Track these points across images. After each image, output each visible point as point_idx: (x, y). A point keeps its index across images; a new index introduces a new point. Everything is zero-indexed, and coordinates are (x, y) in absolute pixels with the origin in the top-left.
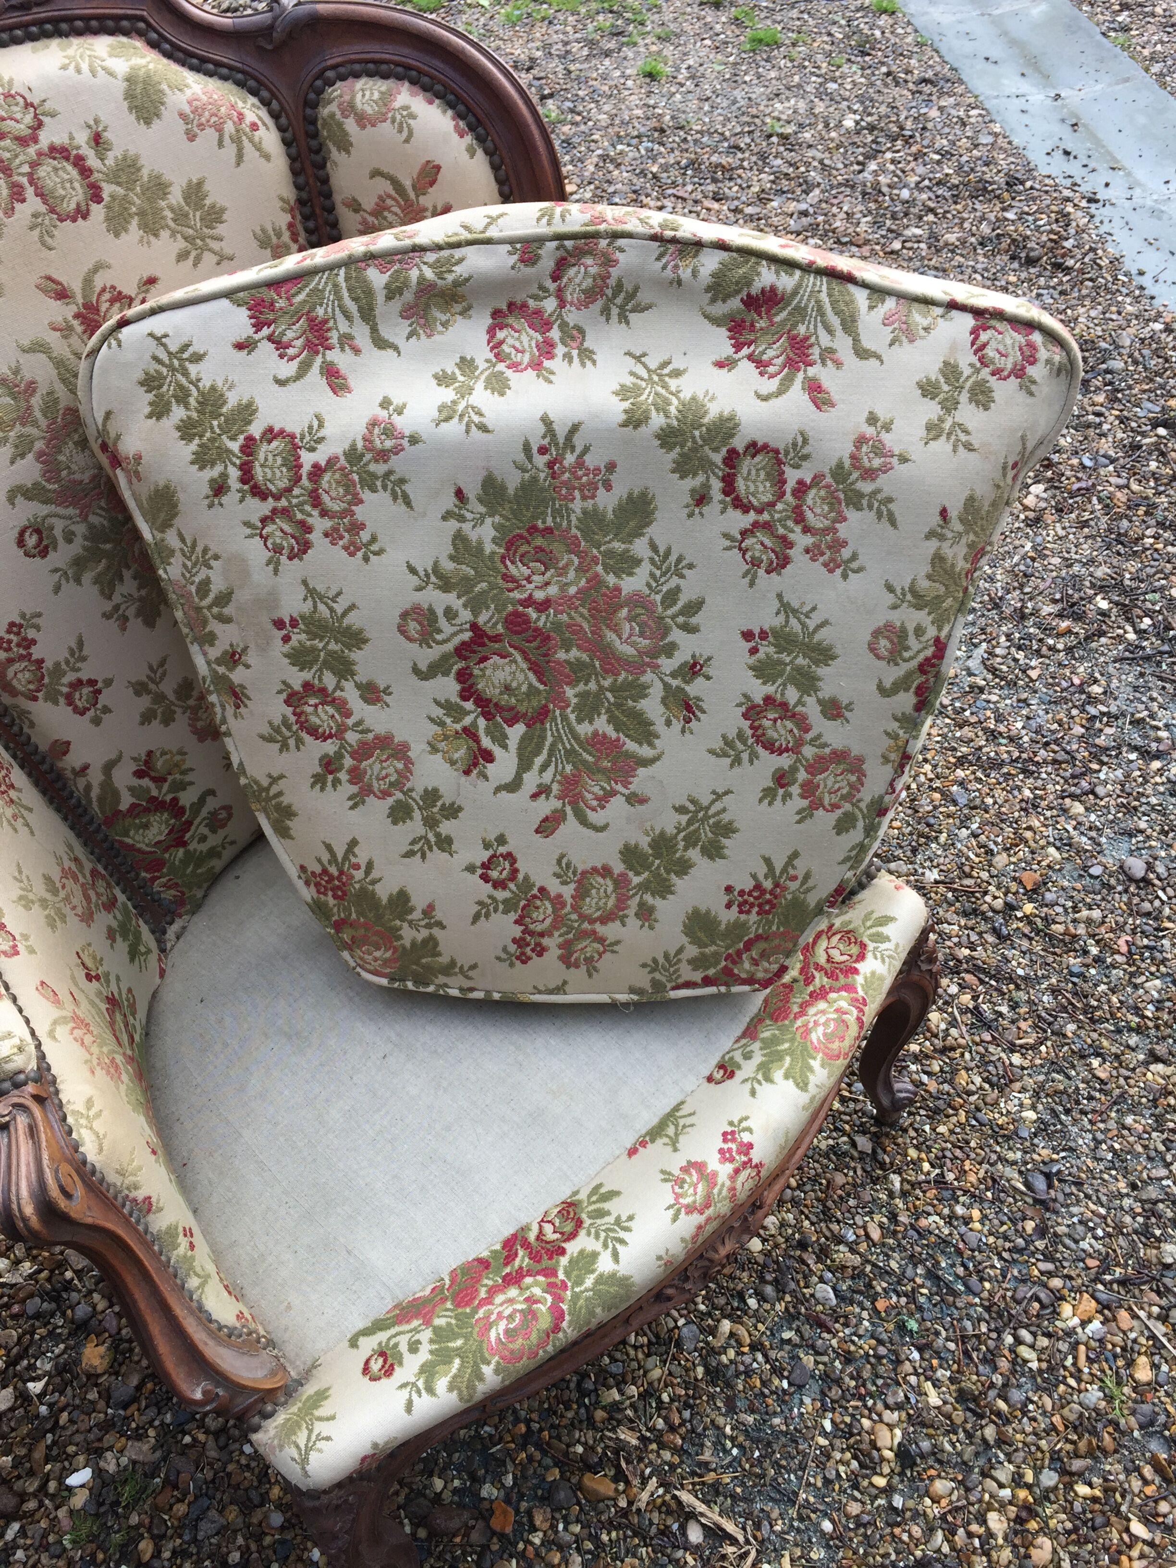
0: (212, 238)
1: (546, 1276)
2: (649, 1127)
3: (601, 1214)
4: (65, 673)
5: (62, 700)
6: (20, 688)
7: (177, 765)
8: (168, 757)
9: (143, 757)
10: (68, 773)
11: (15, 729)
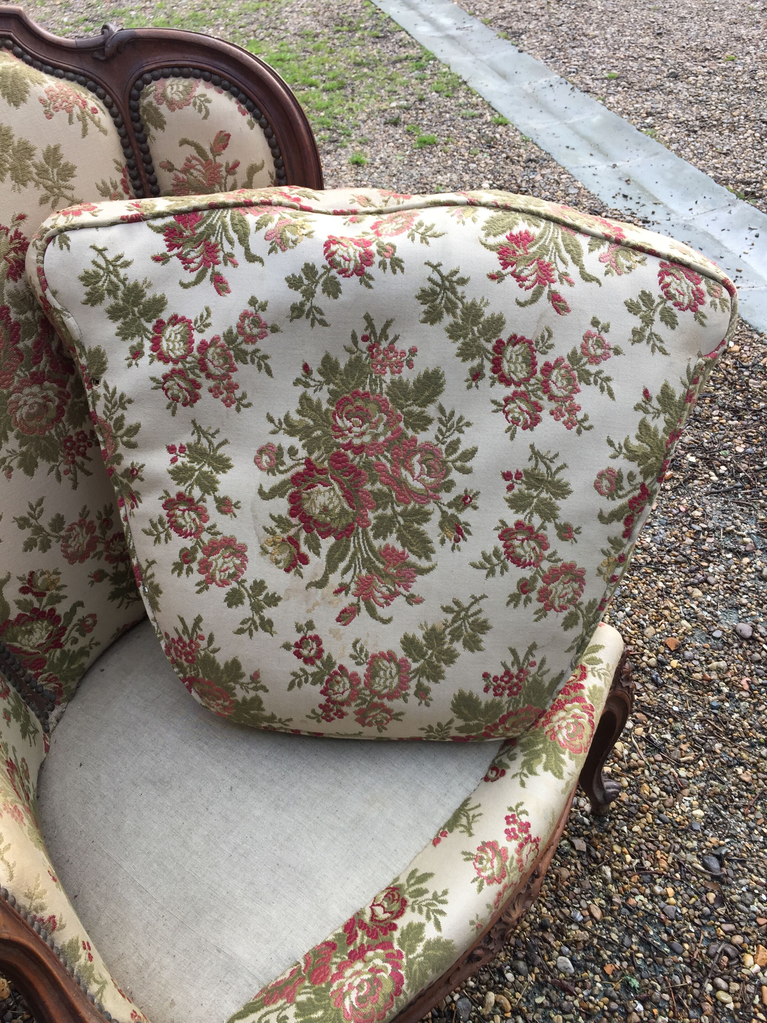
0: (66, 187)
1: (384, 948)
2: (445, 821)
3: (421, 892)
7: (53, 583)
8: (46, 576)
9: (27, 577)
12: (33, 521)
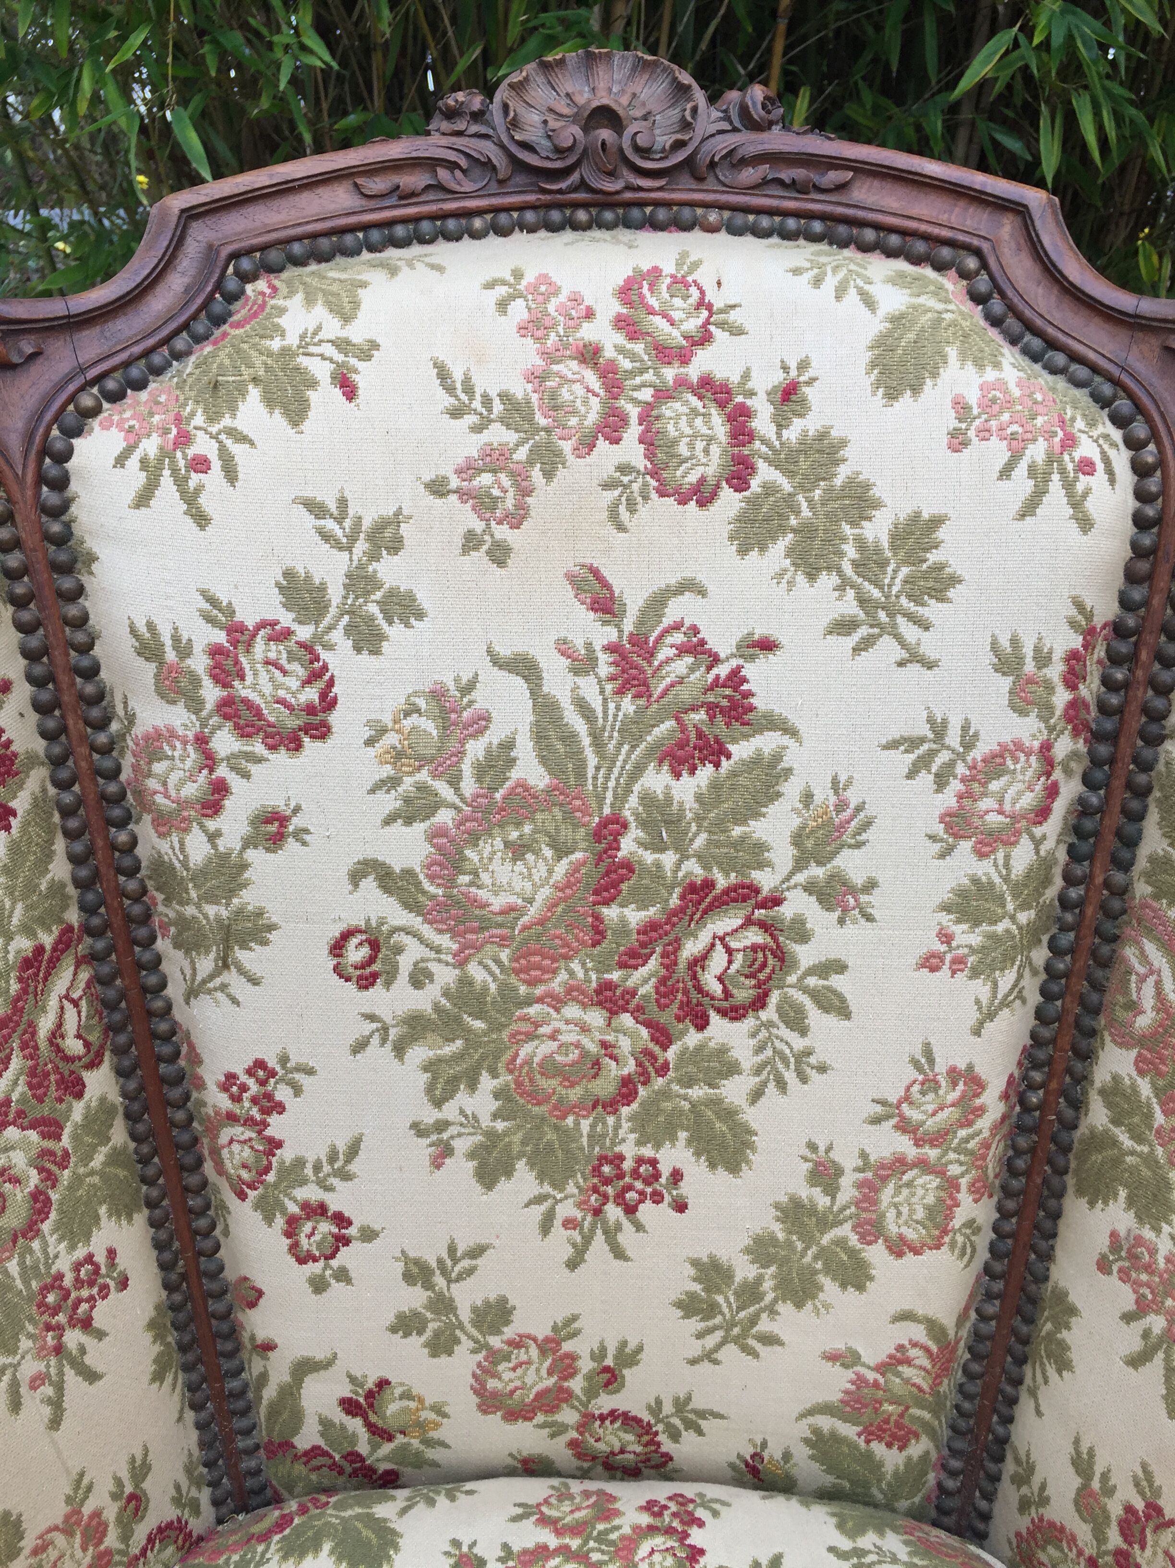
0: (911, 618)
4: (304, 1182)
5: (280, 1222)
6: (228, 1165)
7: (422, 1426)
8: (413, 1405)
9: (370, 1384)
10: (245, 1337)
11: (202, 1223)
12: (439, 1281)
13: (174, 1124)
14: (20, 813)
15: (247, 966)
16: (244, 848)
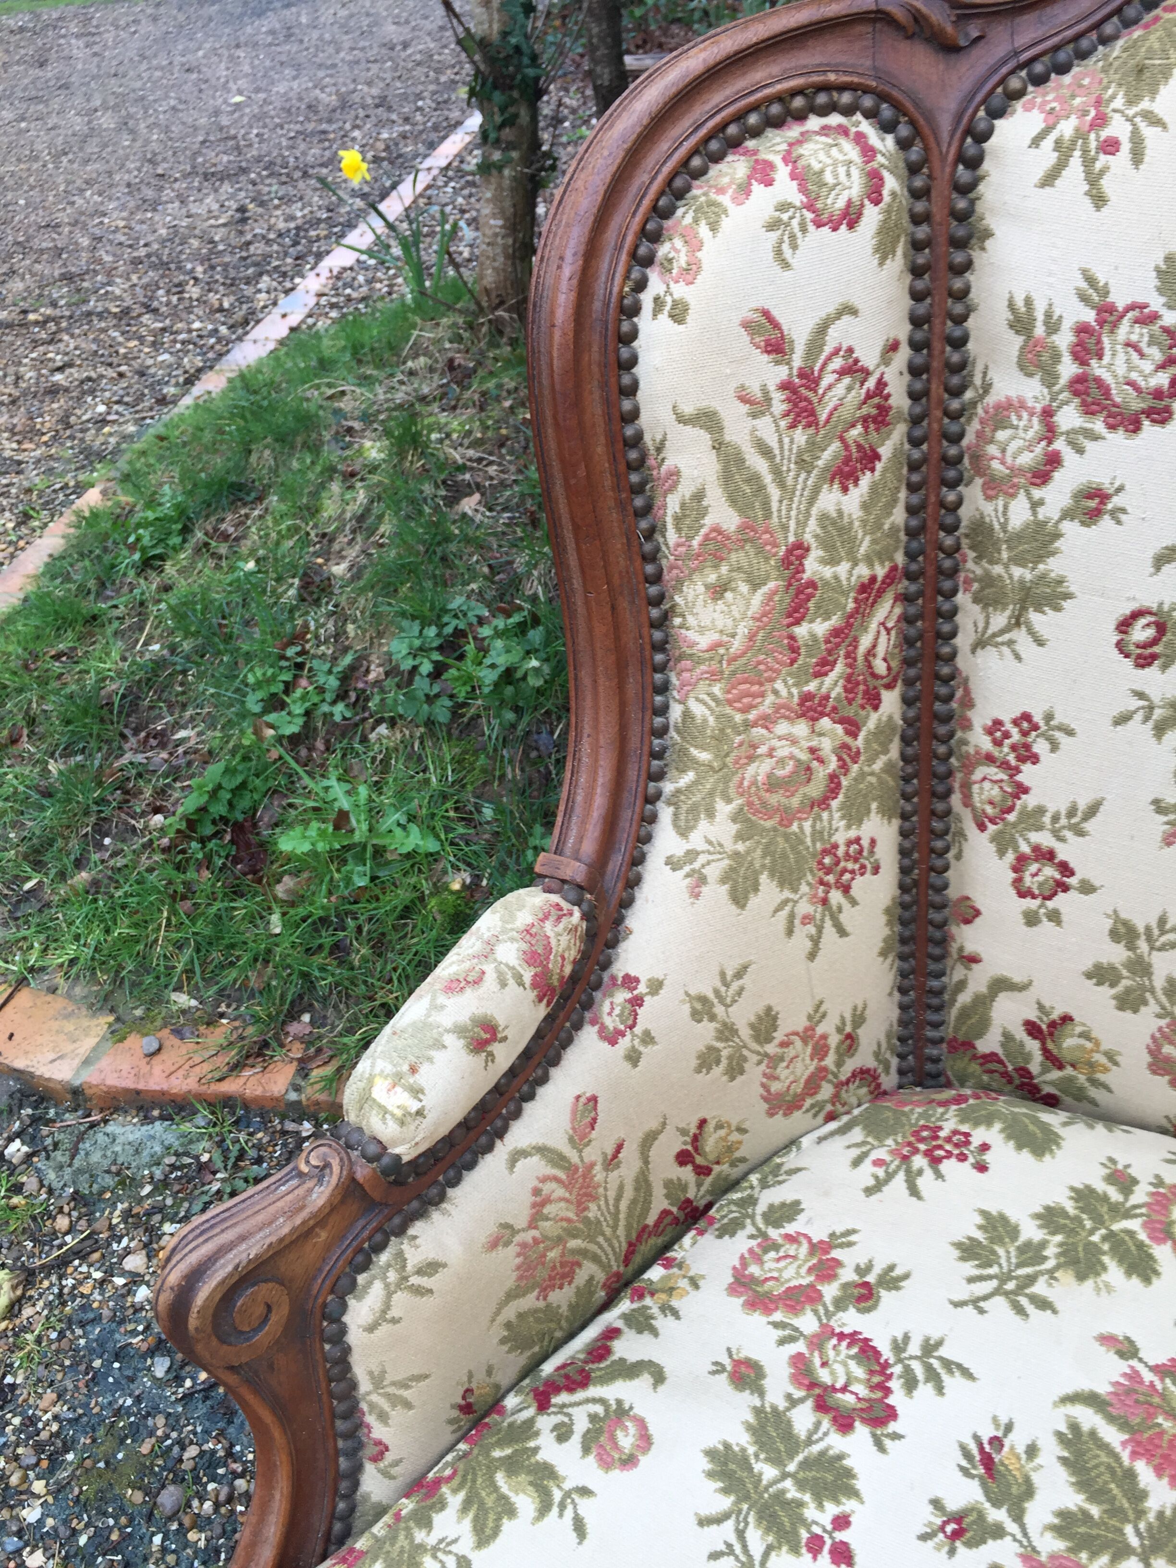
4: (1040, 828)
5: (1010, 857)
6: (976, 800)
7: (1092, 1066)
8: (1089, 1045)
9: (1055, 1016)
10: (954, 947)
11: (939, 844)
12: (1143, 946)
13: (936, 756)
14: (884, 458)
15: (1037, 627)
16: (1063, 518)
